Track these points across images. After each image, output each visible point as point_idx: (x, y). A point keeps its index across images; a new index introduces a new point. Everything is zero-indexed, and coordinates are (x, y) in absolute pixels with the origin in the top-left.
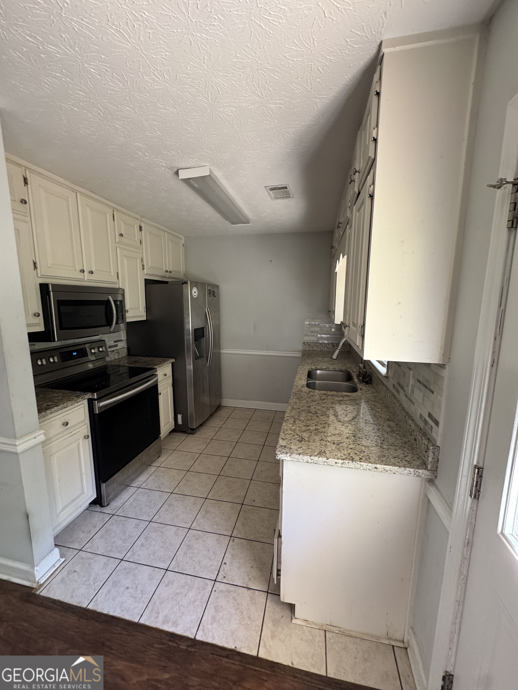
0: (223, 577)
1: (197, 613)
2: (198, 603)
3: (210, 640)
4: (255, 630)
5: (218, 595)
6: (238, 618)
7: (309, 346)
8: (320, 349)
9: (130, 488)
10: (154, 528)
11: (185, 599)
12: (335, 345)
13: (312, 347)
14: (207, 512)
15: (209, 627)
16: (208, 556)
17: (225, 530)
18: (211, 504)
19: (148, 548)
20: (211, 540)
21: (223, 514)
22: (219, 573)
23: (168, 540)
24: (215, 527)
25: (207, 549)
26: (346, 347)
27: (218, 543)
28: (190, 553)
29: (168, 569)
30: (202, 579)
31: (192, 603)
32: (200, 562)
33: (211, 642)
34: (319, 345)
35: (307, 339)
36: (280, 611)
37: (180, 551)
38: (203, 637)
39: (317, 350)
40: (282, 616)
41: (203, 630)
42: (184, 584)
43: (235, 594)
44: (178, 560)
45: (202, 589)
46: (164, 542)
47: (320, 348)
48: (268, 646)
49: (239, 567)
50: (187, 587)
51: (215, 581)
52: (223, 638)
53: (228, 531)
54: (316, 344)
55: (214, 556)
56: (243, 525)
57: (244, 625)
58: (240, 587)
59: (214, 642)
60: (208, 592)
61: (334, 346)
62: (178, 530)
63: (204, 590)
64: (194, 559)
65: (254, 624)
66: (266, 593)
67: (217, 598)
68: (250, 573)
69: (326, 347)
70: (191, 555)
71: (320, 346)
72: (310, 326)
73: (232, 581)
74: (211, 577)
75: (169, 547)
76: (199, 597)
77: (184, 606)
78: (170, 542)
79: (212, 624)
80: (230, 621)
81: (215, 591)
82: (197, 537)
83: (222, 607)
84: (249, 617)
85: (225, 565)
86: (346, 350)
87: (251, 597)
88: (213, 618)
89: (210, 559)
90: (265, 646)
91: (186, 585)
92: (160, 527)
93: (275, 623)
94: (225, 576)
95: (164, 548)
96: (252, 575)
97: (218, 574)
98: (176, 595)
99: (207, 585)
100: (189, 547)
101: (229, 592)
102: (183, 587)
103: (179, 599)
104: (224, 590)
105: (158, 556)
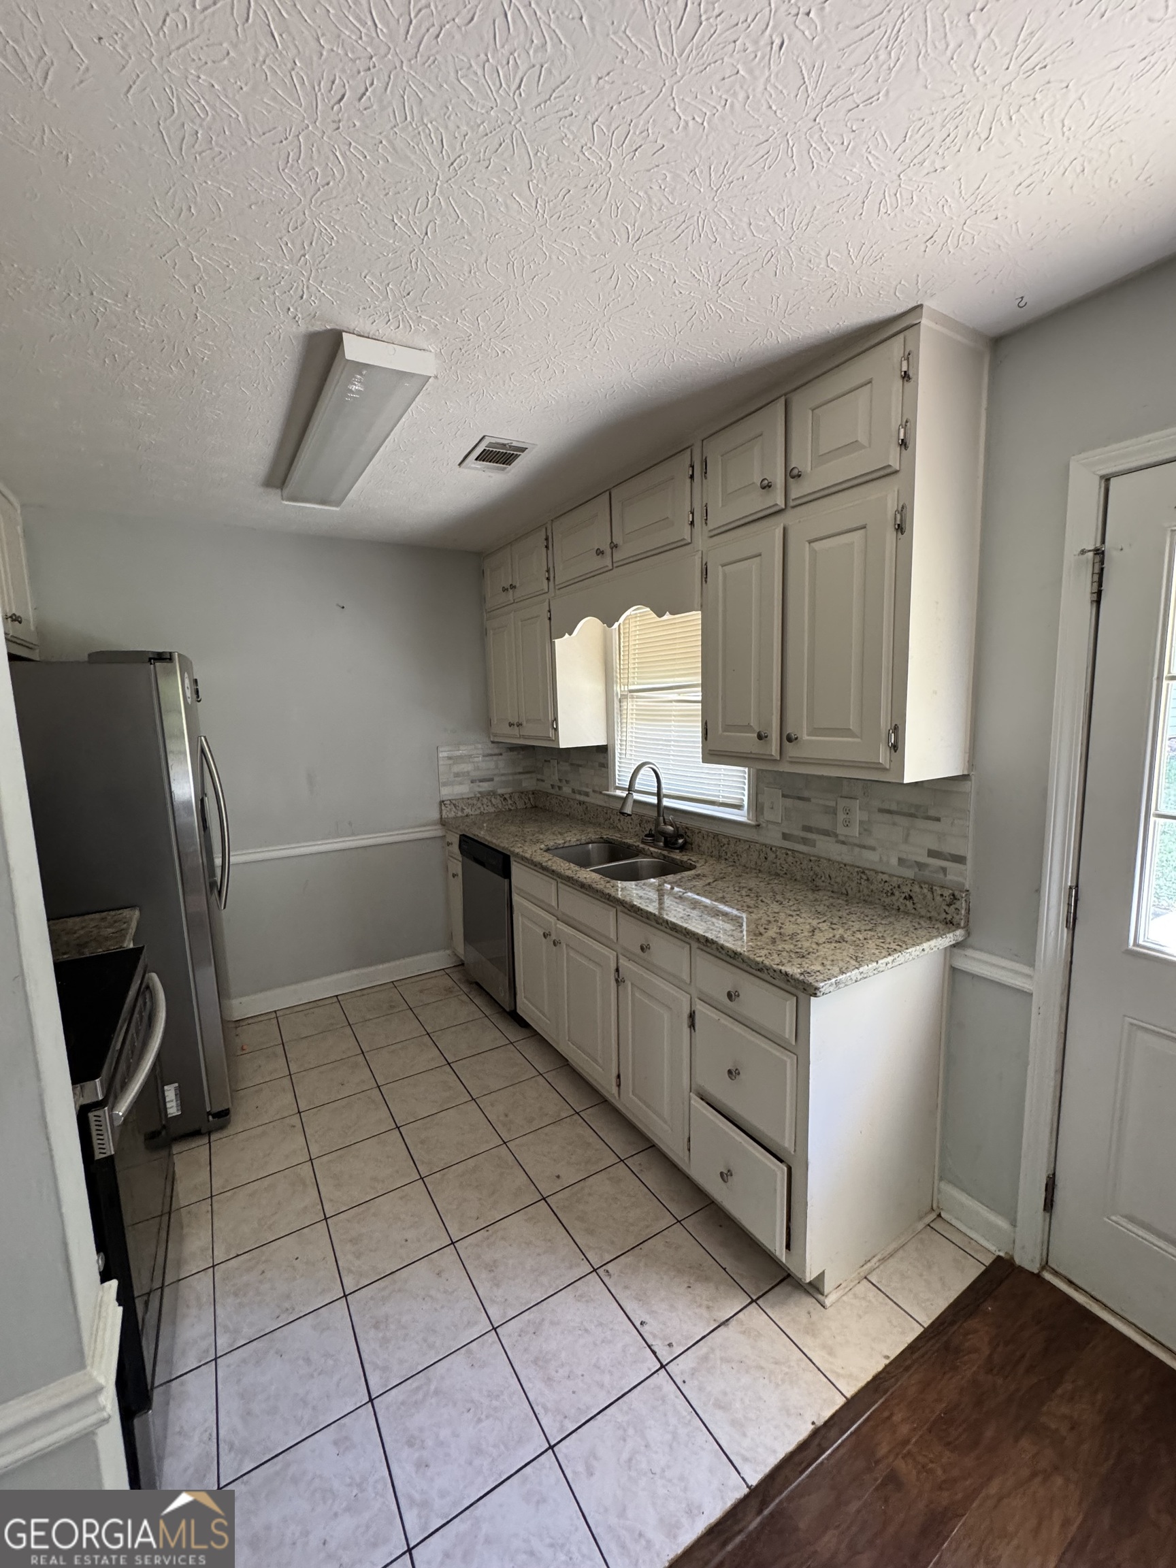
0: (668, 1348)
1: (703, 1449)
2: (682, 1431)
3: (773, 1461)
4: (804, 1370)
5: (696, 1383)
6: (766, 1381)
7: (455, 807)
8: (478, 812)
9: (182, 1384)
10: (403, 1403)
11: (656, 1452)
12: (507, 796)
13: (463, 810)
14: (491, 1267)
15: (746, 1443)
16: (598, 1342)
17: (571, 1267)
18: (477, 1245)
19: (447, 1455)
20: (567, 1309)
21: (529, 1244)
22: (654, 1348)
23: (475, 1395)
24: (544, 1280)
25: (580, 1332)
26: (529, 800)
27: (587, 1301)
28: (557, 1372)
29: (552, 1444)
30: (639, 1388)
31: (675, 1444)
32: (597, 1366)
33: (778, 1460)
34: (475, 802)
35: (447, 792)
36: (797, 1309)
37: (531, 1385)
38: (758, 1469)
39: (473, 813)
40: (809, 1313)
41: (746, 1459)
42: (620, 1432)
43: (718, 1353)
44: (549, 1405)
45: (660, 1402)
46: (469, 1405)
47: (479, 808)
48: (841, 1371)
49: (672, 1306)
50: (631, 1431)
51: (663, 1366)
52: (783, 1434)
53: (578, 1265)
54: (470, 801)
55: (609, 1332)
56: (590, 1232)
57: (783, 1381)
58: (710, 1335)
59: (781, 1455)
60: (676, 1397)
61: (505, 799)
62: (470, 1352)
63: (664, 1401)
64: (580, 1373)
65: (793, 1364)
66: (754, 1304)
67: (701, 1389)
68: (698, 1299)
69: (489, 804)
70: (563, 1372)
71: (479, 805)
72: (451, 762)
73: (687, 1338)
74: (650, 1369)
75: (495, 1403)
76: (673, 1421)
77: (669, 1467)
78: (485, 1393)
79: (744, 1435)
80: (760, 1398)
81: (684, 1382)
82: (531, 1330)
83: (725, 1394)
84: (776, 1363)
85: (646, 1327)
86: (529, 805)
87: (744, 1333)
88: (734, 1423)
89: (610, 1342)
90: (838, 1375)
91: (625, 1430)
92: (418, 1388)
93: (811, 1330)
94: (668, 1343)
95: (487, 1417)
96: (704, 1297)
97: (654, 1353)
98: (630, 1469)
99: (660, 1388)
100: (540, 1361)
101: (705, 1358)
102: (625, 1440)
103: (644, 1466)
104: (692, 1365)
105: (494, 1446)
